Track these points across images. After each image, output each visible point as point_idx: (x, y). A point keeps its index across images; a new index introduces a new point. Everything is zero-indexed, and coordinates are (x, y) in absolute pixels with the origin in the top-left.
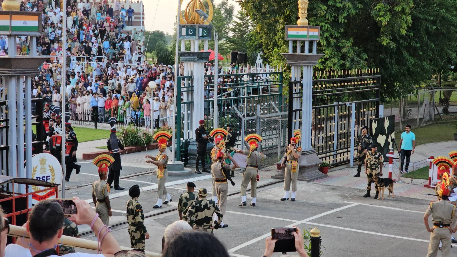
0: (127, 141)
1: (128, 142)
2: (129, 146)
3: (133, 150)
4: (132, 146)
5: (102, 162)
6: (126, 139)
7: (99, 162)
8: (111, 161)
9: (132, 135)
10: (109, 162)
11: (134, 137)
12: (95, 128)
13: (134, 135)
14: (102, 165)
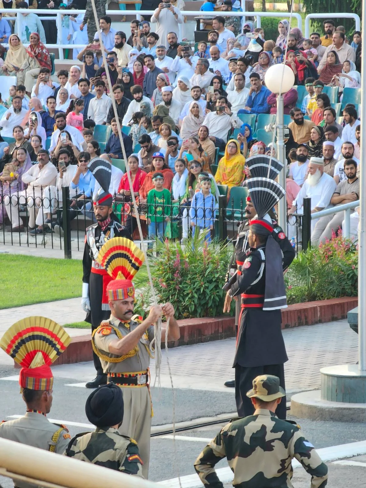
0: (184, 297)
1: (186, 302)
2: (193, 315)
3: (208, 333)
4: (206, 314)
5: (30, 346)
6: (181, 290)
7: (20, 344)
8: (59, 342)
9: (202, 273)
10: (54, 346)
11: (210, 282)
12: (61, 254)
13: (212, 273)
14: (30, 356)
